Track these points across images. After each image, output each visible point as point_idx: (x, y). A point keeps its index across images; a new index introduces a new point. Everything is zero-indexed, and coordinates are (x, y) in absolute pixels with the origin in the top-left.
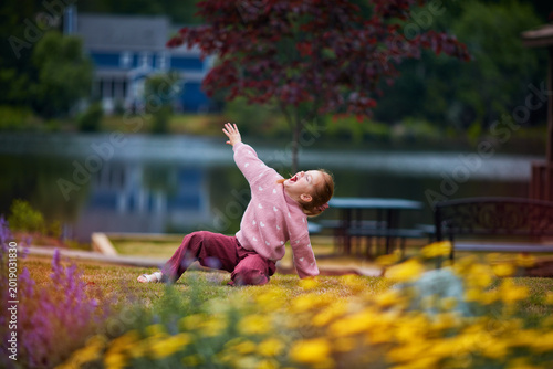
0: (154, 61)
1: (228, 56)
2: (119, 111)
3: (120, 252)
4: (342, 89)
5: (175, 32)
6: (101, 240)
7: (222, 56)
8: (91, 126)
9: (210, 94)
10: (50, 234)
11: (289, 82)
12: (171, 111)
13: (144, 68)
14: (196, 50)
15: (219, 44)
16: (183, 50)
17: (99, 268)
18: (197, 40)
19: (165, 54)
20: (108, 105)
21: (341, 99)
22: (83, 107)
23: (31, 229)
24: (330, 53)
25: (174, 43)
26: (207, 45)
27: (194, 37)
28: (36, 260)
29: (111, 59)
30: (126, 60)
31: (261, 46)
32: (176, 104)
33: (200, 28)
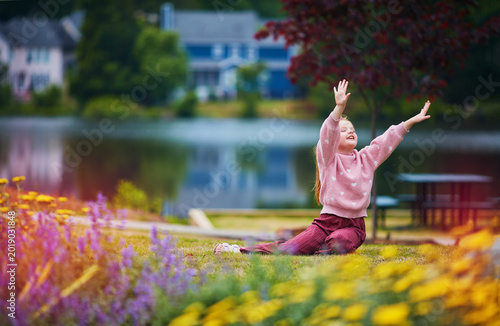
0: (243, 51)
1: (310, 46)
2: (212, 98)
3: (216, 226)
4: (416, 73)
5: (261, 26)
6: (197, 215)
7: (305, 47)
8: (187, 112)
9: (293, 81)
10: (152, 211)
11: (367, 67)
12: (259, 97)
13: (235, 58)
14: (281, 41)
15: (301, 35)
16: (269, 41)
17: (196, 241)
18: (282, 32)
19: (254, 45)
20: (202, 93)
21: (415, 83)
22: (180, 95)
23: (135, 206)
24: (404, 40)
25: (261, 35)
26: (291, 37)
27: (279, 30)
28: (140, 234)
29: (204, 51)
30: (218, 51)
31: (340, 35)
32: (263, 90)
33: (283, 20)
